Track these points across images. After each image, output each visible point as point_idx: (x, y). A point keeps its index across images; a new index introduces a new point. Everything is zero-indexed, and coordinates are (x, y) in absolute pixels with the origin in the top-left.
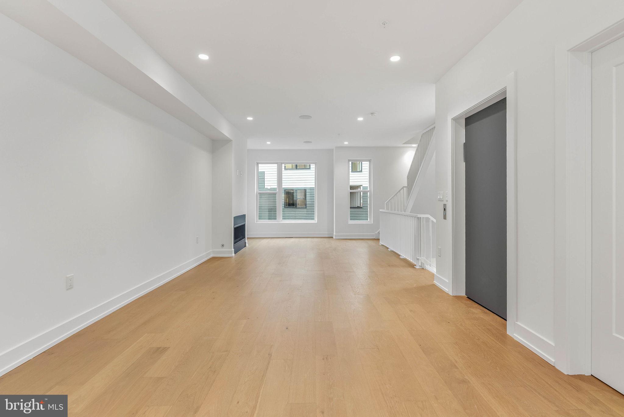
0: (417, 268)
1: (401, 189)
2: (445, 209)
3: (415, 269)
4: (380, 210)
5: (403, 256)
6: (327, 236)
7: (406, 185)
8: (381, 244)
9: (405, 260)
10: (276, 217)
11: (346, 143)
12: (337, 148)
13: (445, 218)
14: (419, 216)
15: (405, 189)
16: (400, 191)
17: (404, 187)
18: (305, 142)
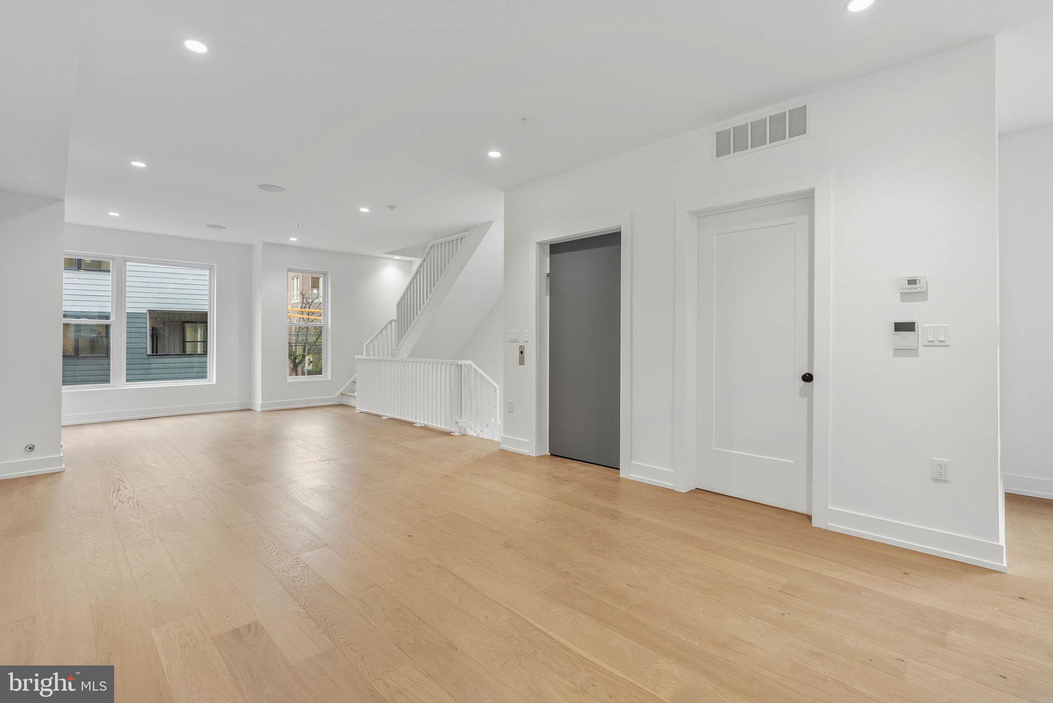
0: (456, 434)
1: (388, 324)
2: (522, 352)
3: (452, 437)
4: (357, 357)
5: (420, 421)
6: (238, 408)
7: (395, 318)
8: (358, 410)
9: (425, 428)
10: (109, 378)
11: (293, 239)
12: (268, 245)
13: (522, 362)
14: (460, 362)
15: (393, 323)
16: (386, 327)
17: (393, 320)
18: (208, 226)
